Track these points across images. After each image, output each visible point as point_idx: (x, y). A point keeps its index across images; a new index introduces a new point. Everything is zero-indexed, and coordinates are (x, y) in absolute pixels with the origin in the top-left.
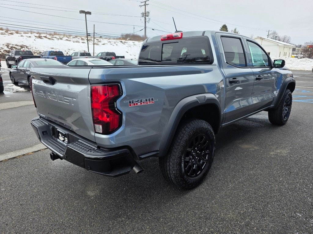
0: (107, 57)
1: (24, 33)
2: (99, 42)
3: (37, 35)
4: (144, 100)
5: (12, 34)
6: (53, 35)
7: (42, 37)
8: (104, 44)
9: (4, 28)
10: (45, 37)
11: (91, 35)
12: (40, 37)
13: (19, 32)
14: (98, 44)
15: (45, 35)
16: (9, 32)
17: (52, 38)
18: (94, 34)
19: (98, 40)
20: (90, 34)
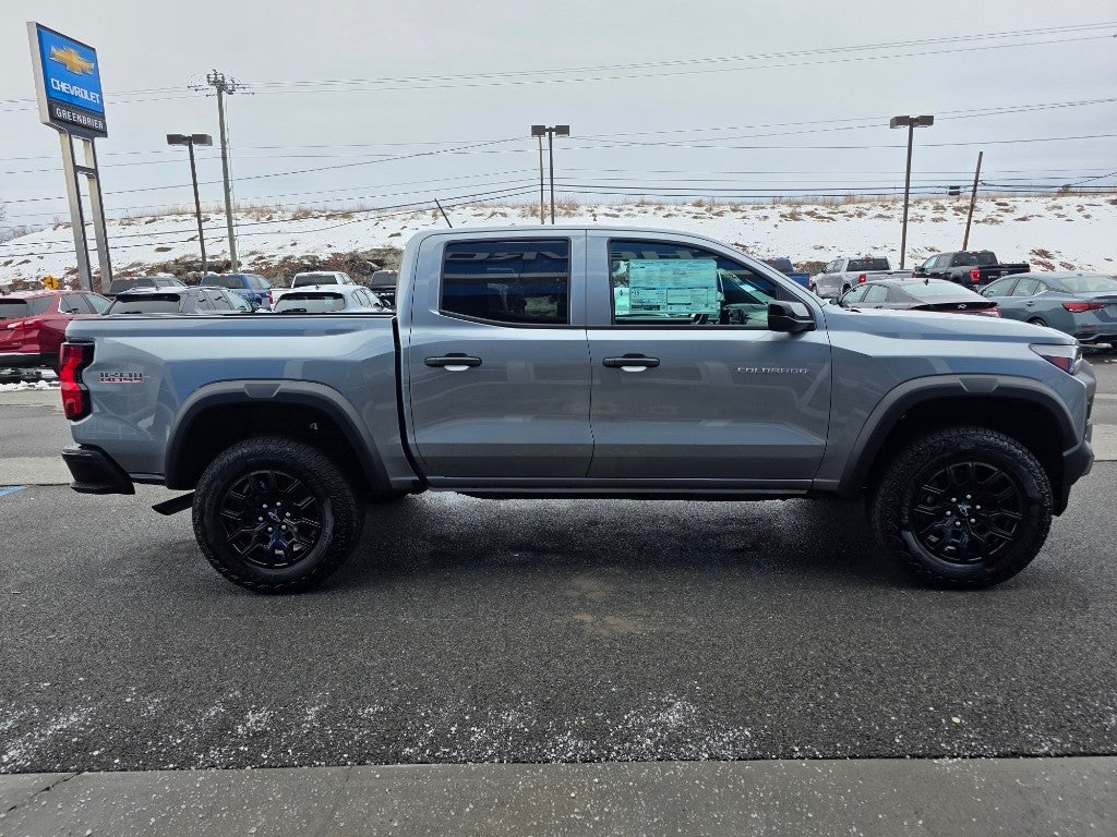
0: (951, 269)
1: (753, 209)
2: (1006, 211)
3: (787, 210)
4: (126, 375)
5: (719, 214)
6: (837, 205)
7: (800, 214)
8: (1024, 219)
9: (706, 200)
10: (811, 214)
11: (961, 190)
12: (794, 216)
13: (741, 207)
14: (1000, 219)
15: (810, 208)
16: (716, 210)
17: (832, 215)
18: (975, 186)
19: (1006, 205)
20: (958, 187)
